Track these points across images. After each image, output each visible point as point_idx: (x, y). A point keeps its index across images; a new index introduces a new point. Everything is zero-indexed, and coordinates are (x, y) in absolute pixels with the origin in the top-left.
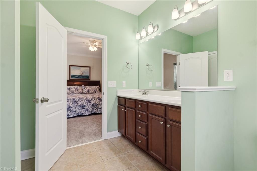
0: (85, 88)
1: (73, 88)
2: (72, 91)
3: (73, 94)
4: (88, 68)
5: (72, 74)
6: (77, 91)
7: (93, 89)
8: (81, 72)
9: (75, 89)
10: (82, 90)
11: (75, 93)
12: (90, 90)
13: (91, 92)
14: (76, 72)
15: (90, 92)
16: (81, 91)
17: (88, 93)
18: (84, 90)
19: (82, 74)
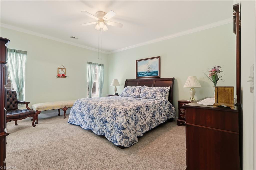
0: (142, 90)
5: (139, 71)
8: (149, 66)
14: (143, 68)
16: (137, 93)
18: (141, 92)
19: (149, 69)
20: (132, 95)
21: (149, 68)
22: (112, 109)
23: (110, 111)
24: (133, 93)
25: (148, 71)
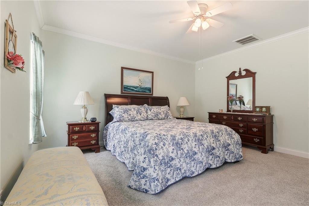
0: (150, 110)
1: (133, 110)
2: (132, 115)
3: (133, 121)
4: (150, 75)
5: (125, 83)
6: (139, 115)
7: (163, 112)
8: (140, 80)
9: (135, 112)
10: (147, 112)
11: (136, 119)
12: (160, 113)
13: (160, 116)
14: (132, 80)
15: (158, 117)
16: (145, 115)
17: (156, 118)
18: (149, 113)
19: (140, 84)
20: (139, 117)
21: (140, 82)
22: (169, 139)
23: (167, 143)
24: (140, 114)
25: (139, 86)
